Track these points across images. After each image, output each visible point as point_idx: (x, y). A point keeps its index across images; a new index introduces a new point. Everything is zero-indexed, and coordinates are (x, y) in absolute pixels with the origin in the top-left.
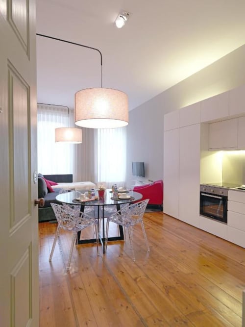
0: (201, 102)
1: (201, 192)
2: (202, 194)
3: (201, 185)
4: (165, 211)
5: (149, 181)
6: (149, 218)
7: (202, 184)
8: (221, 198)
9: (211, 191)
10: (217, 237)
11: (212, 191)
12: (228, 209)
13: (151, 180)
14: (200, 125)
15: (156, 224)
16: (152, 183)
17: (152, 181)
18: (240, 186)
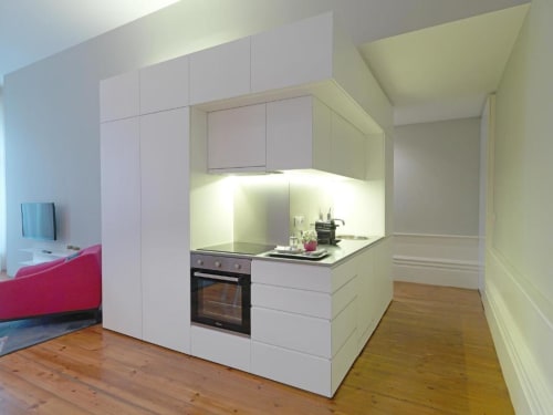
0: (188, 56)
1: (193, 270)
2: (196, 274)
3: (192, 253)
4: (106, 323)
5: (70, 248)
6: (53, 359)
7: (194, 249)
8: (236, 280)
9: (216, 266)
10: (230, 369)
11: (217, 264)
12: (252, 303)
13: (75, 245)
14: (187, 109)
15: (72, 374)
16: (76, 252)
17: (78, 249)
18: (273, 248)
